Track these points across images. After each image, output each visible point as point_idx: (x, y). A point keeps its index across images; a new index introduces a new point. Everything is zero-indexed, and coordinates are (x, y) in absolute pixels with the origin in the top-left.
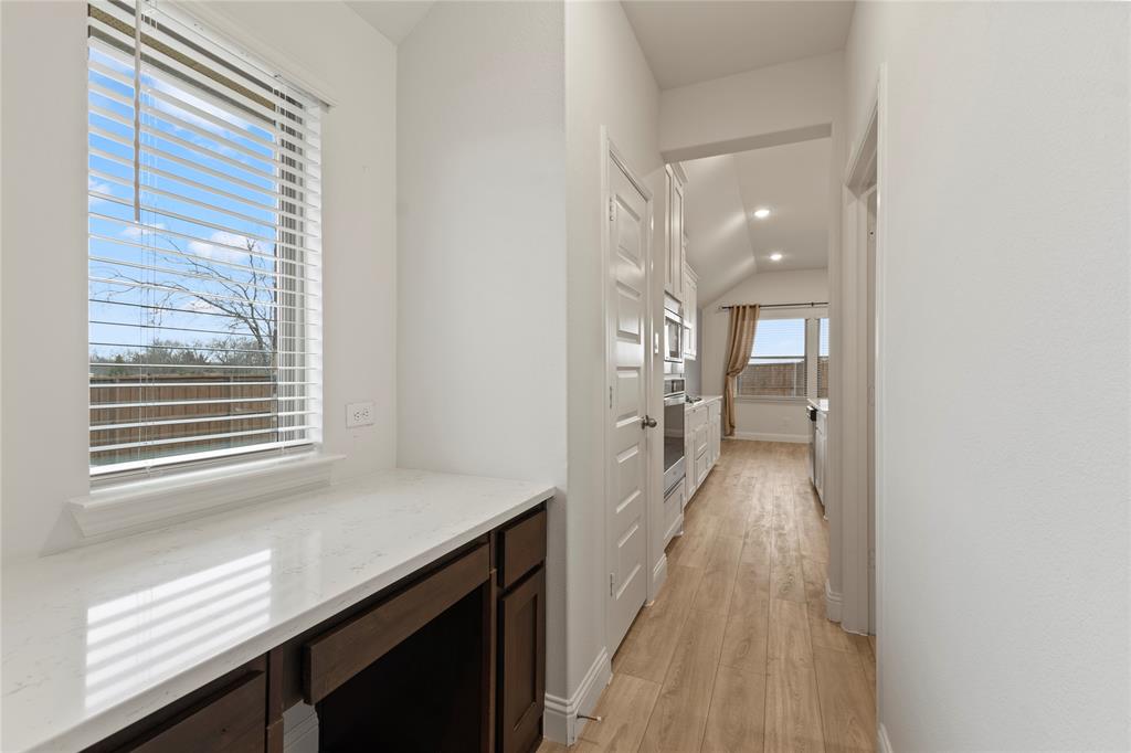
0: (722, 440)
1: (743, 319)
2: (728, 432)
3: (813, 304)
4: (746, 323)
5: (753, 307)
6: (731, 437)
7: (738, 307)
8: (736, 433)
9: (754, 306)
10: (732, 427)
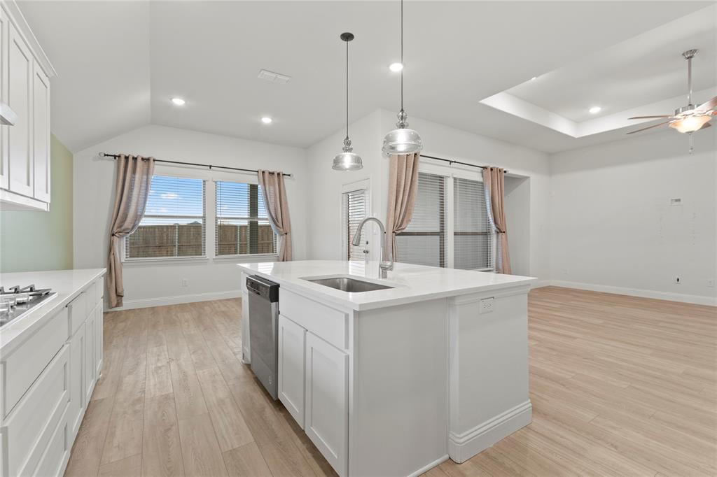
0: (105, 313)
1: (134, 172)
2: (114, 303)
3: (211, 166)
4: (138, 176)
5: (146, 160)
6: (118, 309)
7: (127, 158)
8: (124, 302)
9: (148, 160)
10: (119, 296)
